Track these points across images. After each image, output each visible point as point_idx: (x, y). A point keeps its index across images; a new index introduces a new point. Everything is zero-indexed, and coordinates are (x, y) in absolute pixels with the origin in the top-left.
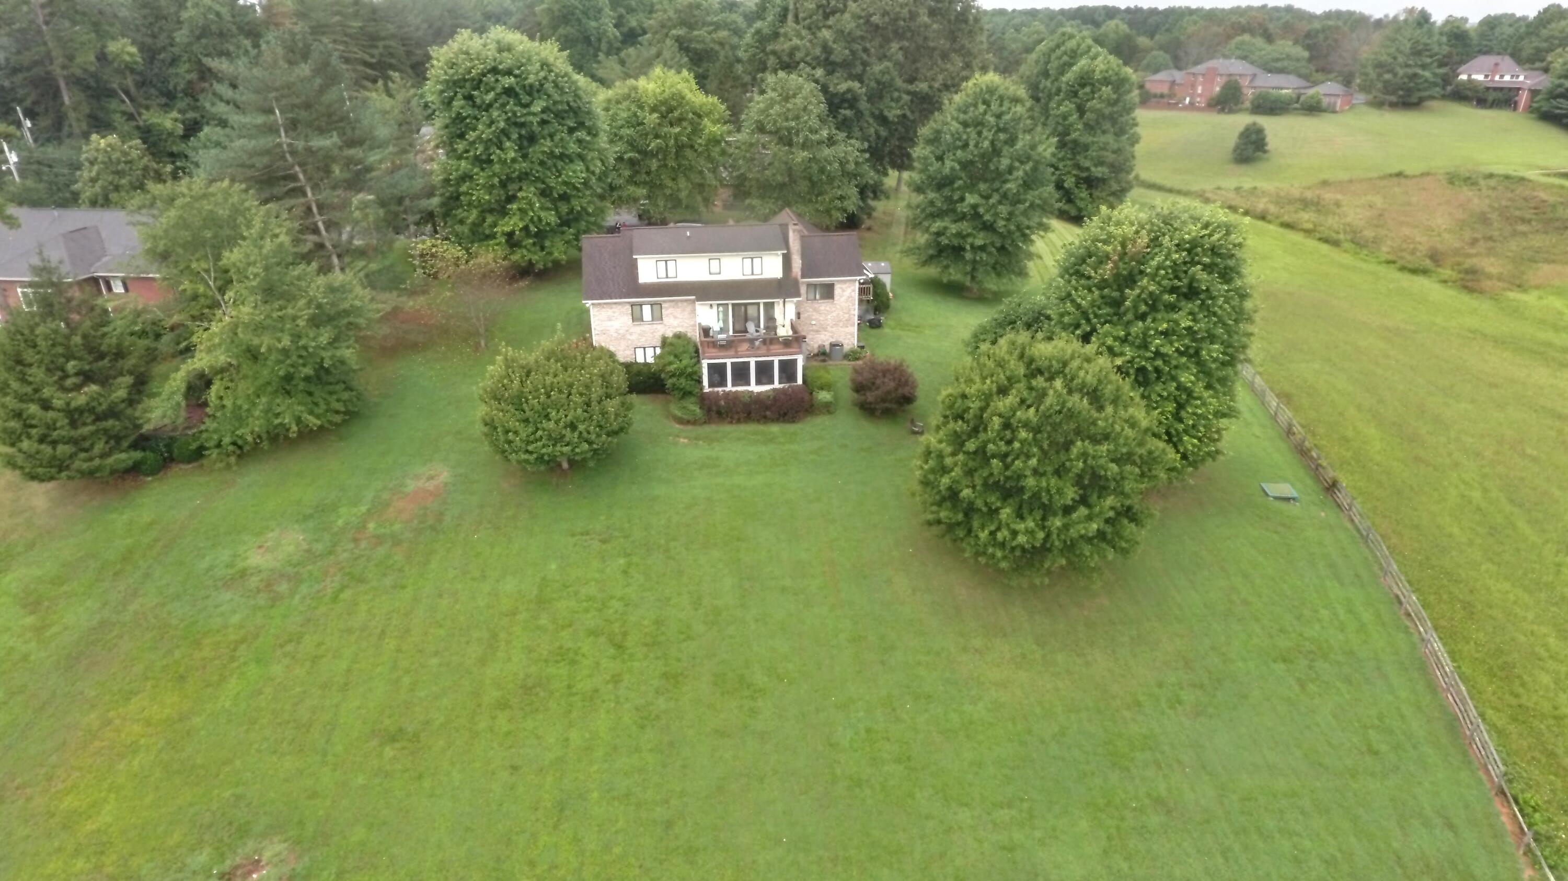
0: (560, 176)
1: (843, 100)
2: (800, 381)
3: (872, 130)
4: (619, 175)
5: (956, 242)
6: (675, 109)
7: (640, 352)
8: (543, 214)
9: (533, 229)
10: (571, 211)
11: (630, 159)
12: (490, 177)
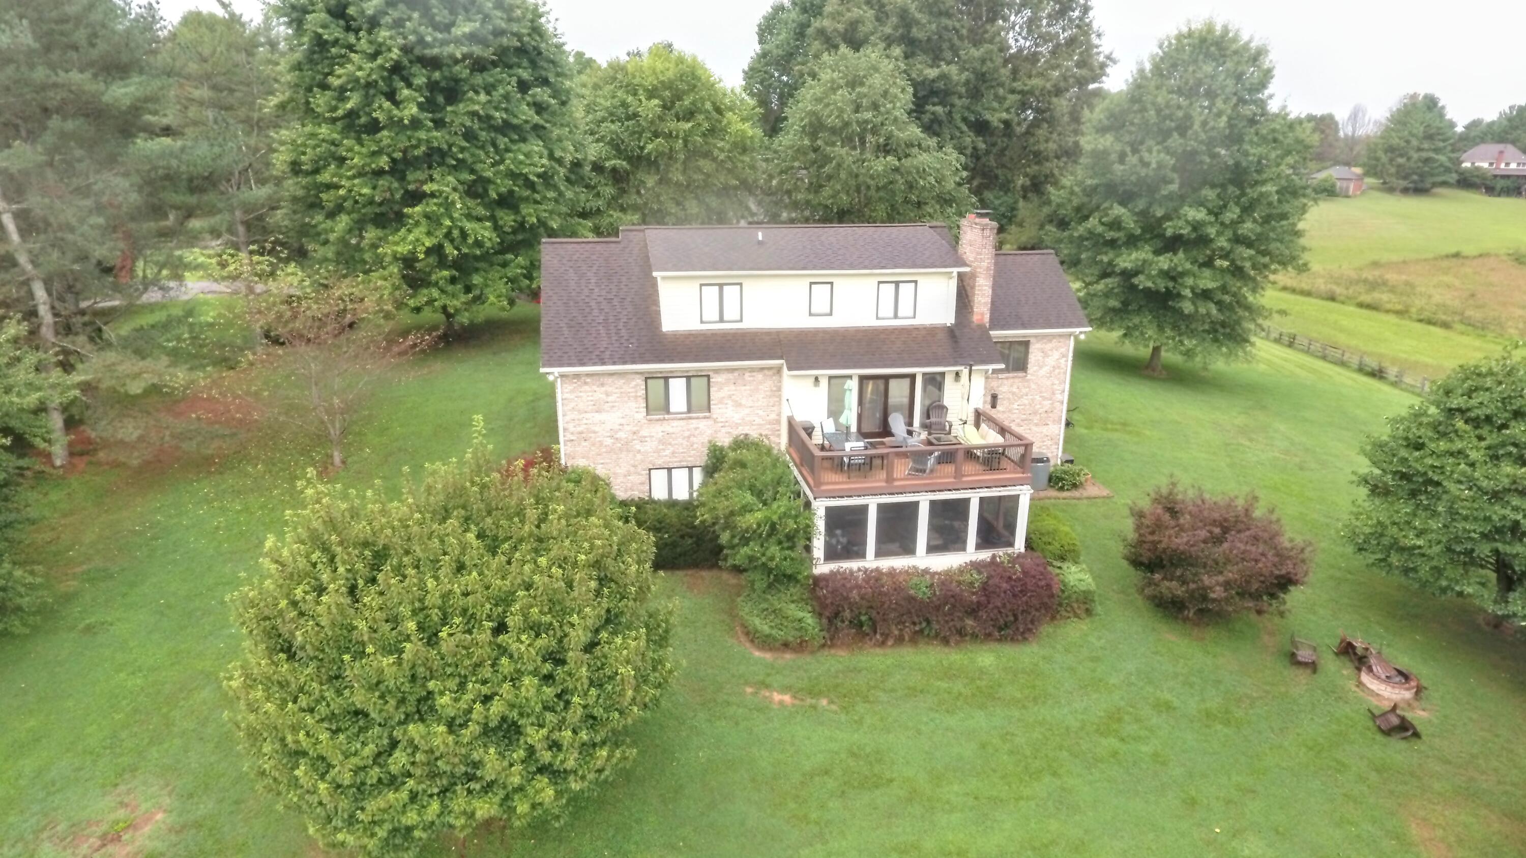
0: (502, 161)
1: (933, 93)
2: (1020, 545)
3: (968, 140)
4: (598, 195)
5: (1162, 285)
6: (685, 93)
7: (659, 477)
8: (469, 226)
9: (450, 251)
10: (521, 226)
11: (614, 170)
12: (374, 154)
